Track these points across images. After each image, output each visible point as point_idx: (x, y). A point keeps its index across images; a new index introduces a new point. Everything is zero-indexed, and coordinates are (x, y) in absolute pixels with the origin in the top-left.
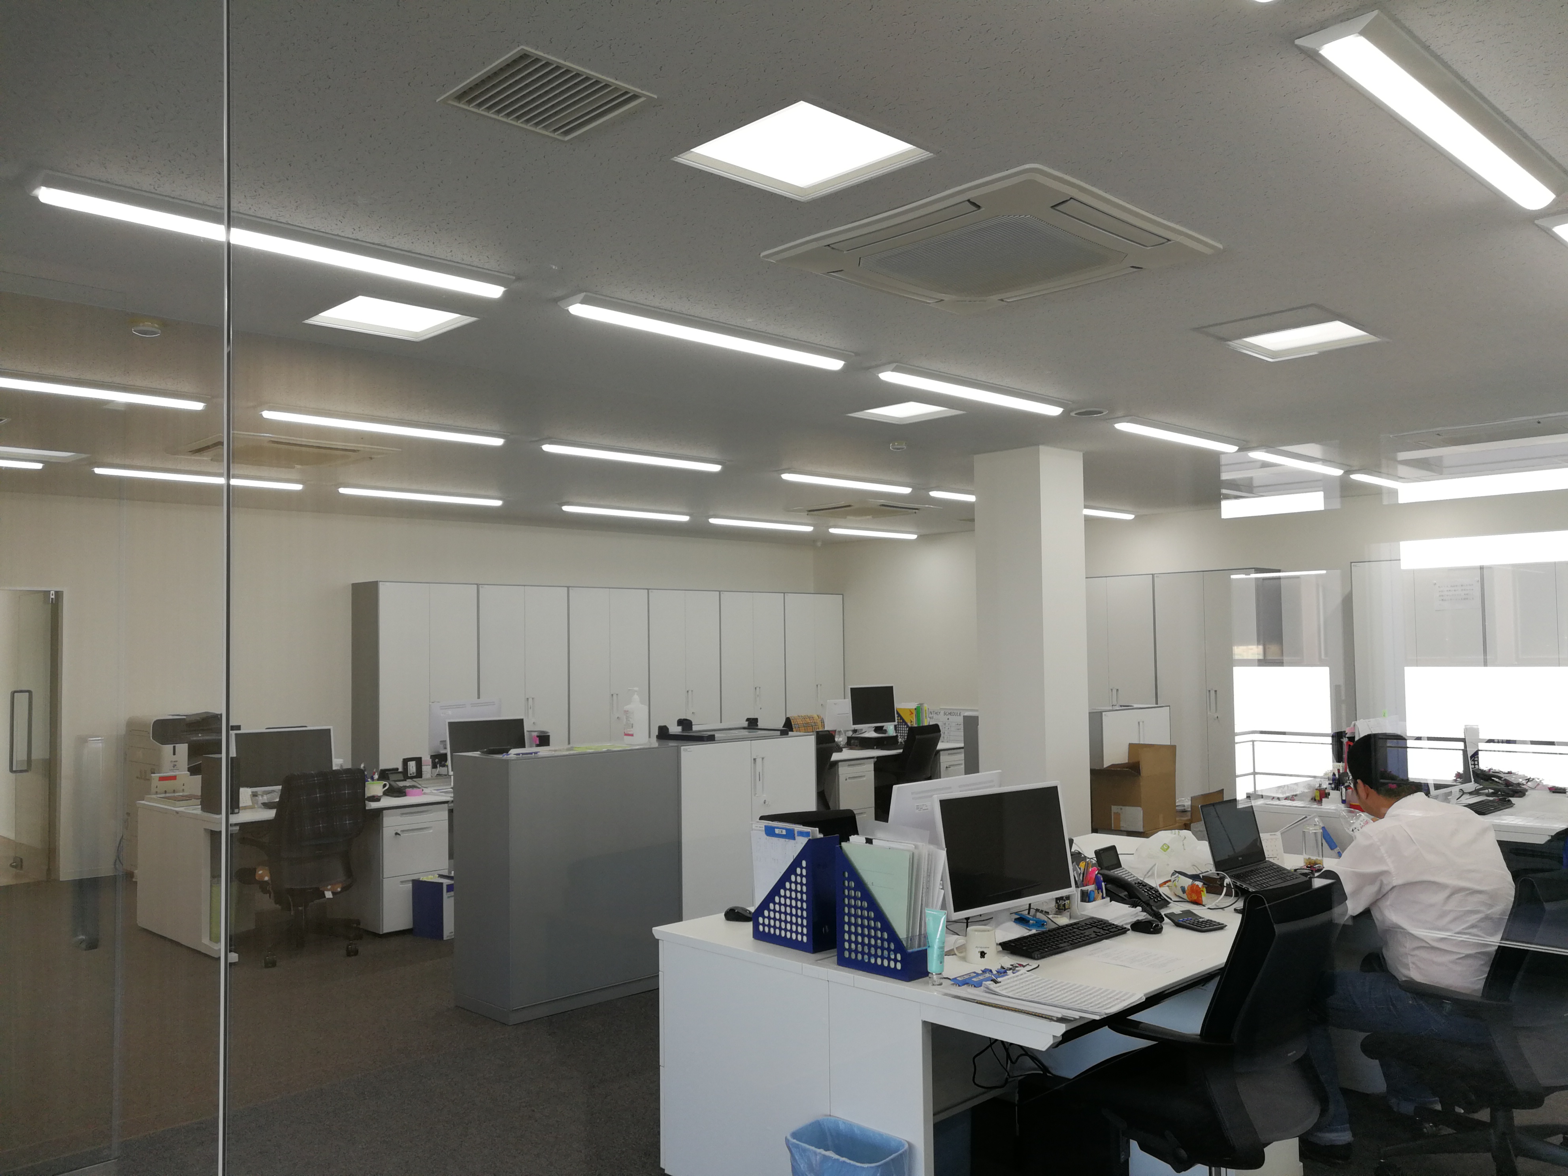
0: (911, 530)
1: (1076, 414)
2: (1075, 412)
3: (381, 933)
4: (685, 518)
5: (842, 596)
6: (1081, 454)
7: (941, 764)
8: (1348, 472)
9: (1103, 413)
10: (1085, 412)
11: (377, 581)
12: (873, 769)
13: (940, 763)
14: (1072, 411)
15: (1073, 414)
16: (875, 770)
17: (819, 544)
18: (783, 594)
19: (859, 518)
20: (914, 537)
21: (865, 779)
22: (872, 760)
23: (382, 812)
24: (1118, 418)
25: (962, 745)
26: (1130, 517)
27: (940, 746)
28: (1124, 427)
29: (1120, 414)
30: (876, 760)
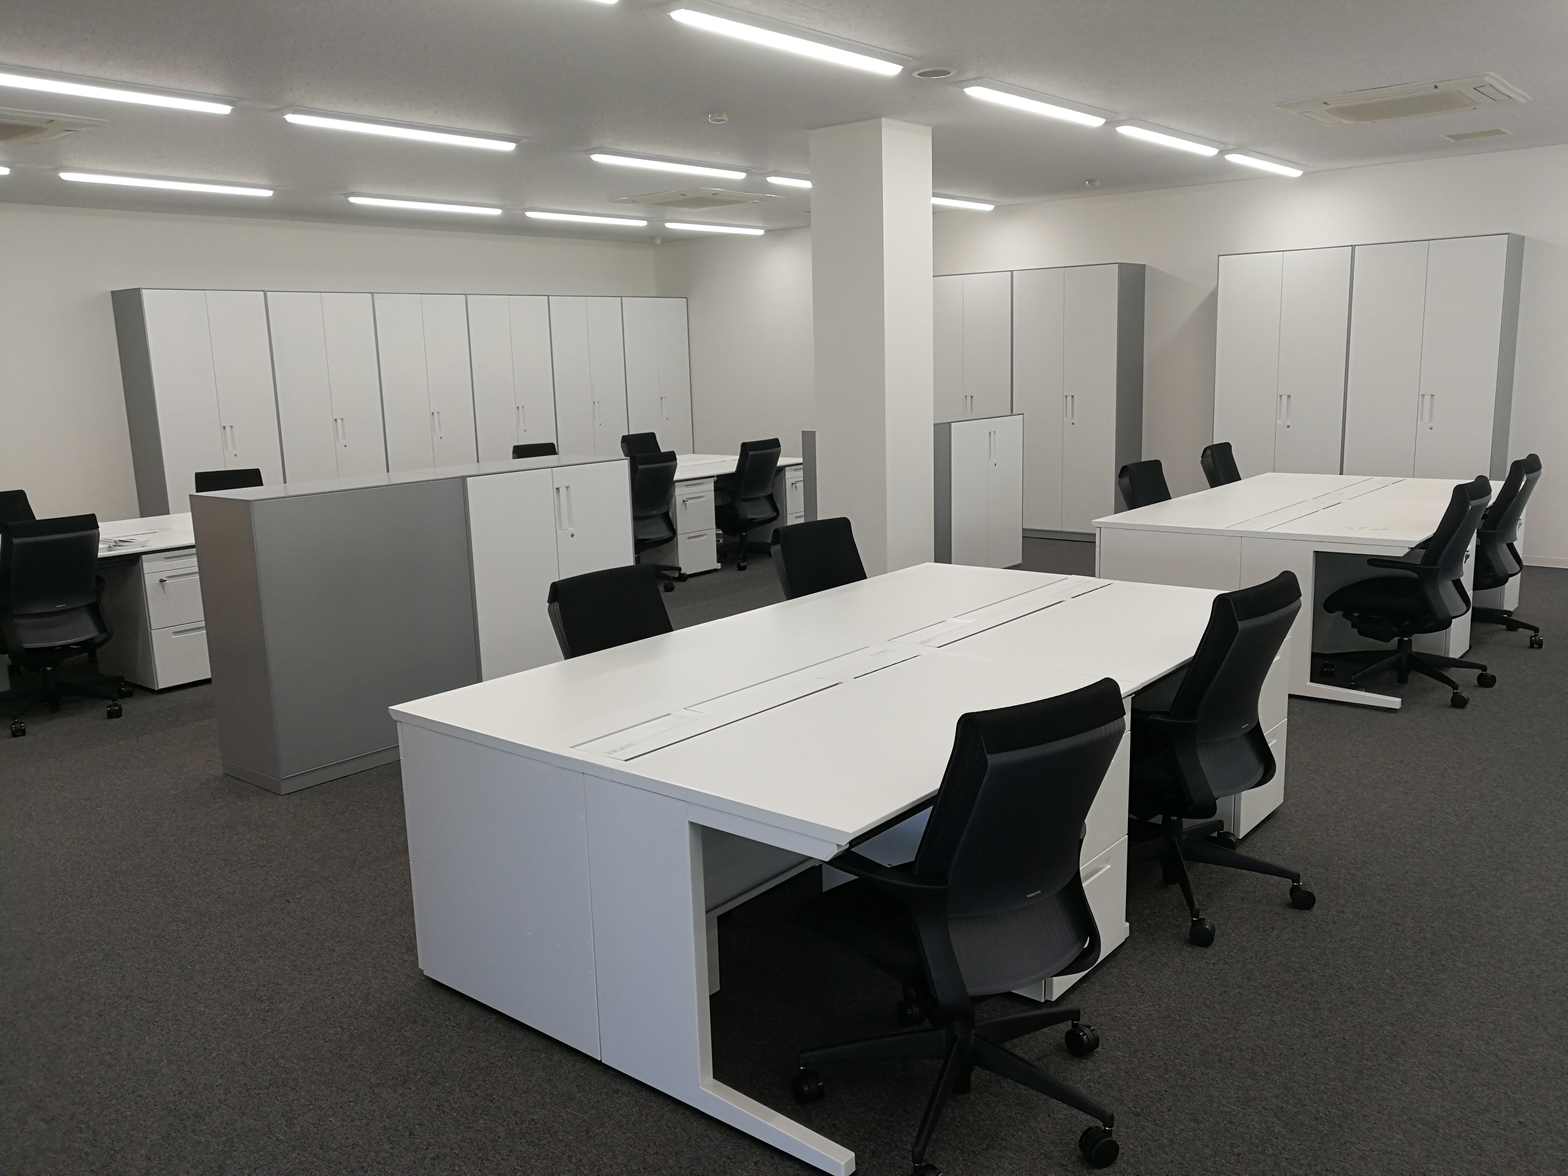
0: (757, 225)
1: (918, 75)
2: (918, 73)
3: (156, 689)
4: (497, 212)
5: (685, 299)
6: (929, 130)
7: (787, 480)
8: (1223, 152)
9: (949, 73)
10: (933, 71)
11: (139, 288)
12: (713, 488)
13: (785, 479)
14: (914, 71)
15: (915, 75)
16: (715, 490)
17: (658, 241)
18: (620, 298)
19: (696, 210)
20: (761, 232)
21: (704, 499)
22: (713, 479)
23: (141, 557)
24: (968, 80)
25: (800, 460)
26: (989, 208)
27: (781, 462)
28: (977, 93)
29: (971, 74)
30: (716, 478)
